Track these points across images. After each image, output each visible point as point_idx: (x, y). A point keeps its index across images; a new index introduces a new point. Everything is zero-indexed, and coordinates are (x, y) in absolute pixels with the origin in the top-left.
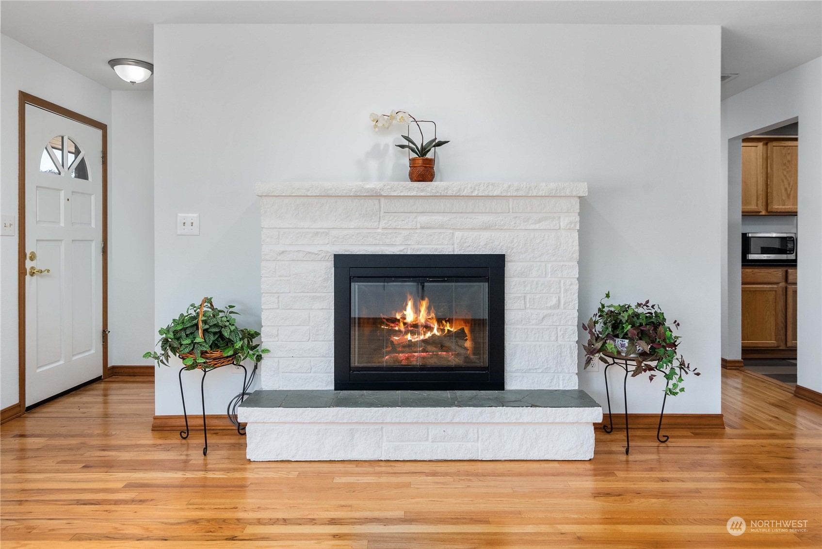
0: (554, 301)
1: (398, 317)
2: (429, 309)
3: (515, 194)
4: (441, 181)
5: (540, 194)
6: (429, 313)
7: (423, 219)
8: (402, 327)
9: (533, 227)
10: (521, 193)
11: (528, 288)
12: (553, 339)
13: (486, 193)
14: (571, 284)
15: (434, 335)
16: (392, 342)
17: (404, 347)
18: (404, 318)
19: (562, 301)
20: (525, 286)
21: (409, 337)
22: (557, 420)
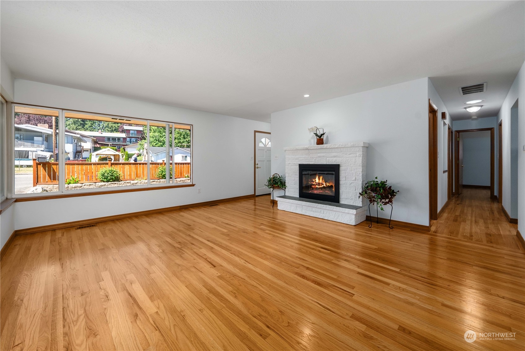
0: (354, 178)
1: (314, 180)
2: (322, 179)
3: (341, 147)
4: (329, 144)
5: (349, 146)
6: (322, 180)
7: (319, 155)
8: (315, 184)
9: (348, 156)
10: (343, 147)
11: (346, 174)
12: (354, 190)
13: (333, 147)
14: (359, 174)
15: (324, 186)
16: (312, 187)
17: (316, 189)
18: (315, 180)
19: (357, 178)
20: (345, 174)
21: (317, 186)
22: (343, 211)
